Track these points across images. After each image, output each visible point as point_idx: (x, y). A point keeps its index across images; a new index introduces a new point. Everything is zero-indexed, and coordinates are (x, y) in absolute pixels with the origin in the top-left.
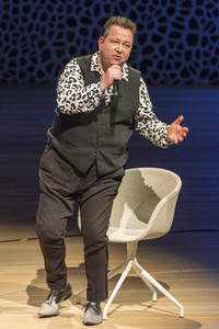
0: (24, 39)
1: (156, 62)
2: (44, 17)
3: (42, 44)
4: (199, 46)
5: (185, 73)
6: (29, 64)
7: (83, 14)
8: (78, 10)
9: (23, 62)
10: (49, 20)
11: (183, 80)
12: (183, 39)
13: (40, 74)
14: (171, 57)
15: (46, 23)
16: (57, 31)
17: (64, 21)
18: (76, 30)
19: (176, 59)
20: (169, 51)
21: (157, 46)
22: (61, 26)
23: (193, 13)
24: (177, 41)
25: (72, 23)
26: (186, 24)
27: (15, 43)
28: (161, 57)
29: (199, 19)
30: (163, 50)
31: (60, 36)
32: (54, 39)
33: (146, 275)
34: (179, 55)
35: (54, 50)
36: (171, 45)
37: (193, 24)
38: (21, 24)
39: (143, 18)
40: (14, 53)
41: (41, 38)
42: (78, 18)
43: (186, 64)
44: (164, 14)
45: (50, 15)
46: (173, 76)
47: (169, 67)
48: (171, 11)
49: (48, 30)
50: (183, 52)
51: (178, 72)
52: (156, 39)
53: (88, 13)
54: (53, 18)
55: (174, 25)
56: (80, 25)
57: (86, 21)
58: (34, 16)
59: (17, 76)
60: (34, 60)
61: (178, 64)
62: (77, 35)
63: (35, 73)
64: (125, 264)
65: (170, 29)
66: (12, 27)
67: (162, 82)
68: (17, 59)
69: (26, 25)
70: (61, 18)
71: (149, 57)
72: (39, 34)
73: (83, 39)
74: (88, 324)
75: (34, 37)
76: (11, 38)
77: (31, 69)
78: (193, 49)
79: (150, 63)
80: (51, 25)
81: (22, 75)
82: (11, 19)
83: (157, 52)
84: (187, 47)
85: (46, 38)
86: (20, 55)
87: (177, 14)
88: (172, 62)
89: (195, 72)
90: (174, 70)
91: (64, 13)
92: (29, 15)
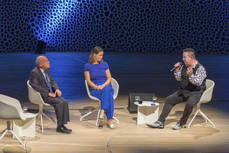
0: (168, 38)
1: (211, 46)
2: (175, 31)
3: (174, 39)
4: (225, 41)
5: (220, 50)
6: (170, 46)
7: (188, 30)
8: (186, 29)
9: (168, 45)
10: (177, 32)
11: (220, 52)
12: (220, 39)
13: (173, 49)
14: (216, 45)
15: (176, 33)
16: (179, 36)
17: (181, 32)
18: (185, 35)
19: (218, 45)
20: (216, 43)
21: (212, 41)
22: (180, 34)
23: (224, 31)
24: (218, 40)
25: (184, 33)
26: (221, 34)
27: (165, 39)
28: (213, 45)
29: (226, 33)
30: (213, 42)
31: (180, 37)
32: (178, 38)
33: (202, 113)
34: (219, 44)
35: (178, 42)
36: (216, 41)
37: (224, 34)
38: (167, 33)
39: (207, 32)
40: (165, 42)
41: (174, 38)
42: (186, 31)
43: (221, 47)
44: (214, 31)
45: (177, 30)
46: (217, 51)
47: (215, 48)
48: (216, 30)
49: (176, 35)
50: (220, 43)
51: (218, 50)
52: (212, 39)
53: (189, 30)
54: (178, 31)
55: (217, 34)
56: (187, 34)
57: (188, 32)
58: (172, 30)
59: (166, 50)
60: (172, 45)
61: (218, 47)
62: (186, 37)
63: (171, 49)
64: (197, 111)
65: (216, 36)
66: (165, 34)
67: (213, 53)
68: (166, 44)
69: (169, 33)
70: (180, 31)
71: (209, 45)
72: (173, 36)
73: (187, 38)
74: (174, 129)
75: (171, 37)
76: (164, 37)
77: (170, 48)
78: (223, 42)
79: (209, 47)
80: (177, 34)
81: (167, 49)
82: (164, 31)
83: (211, 43)
84: (221, 42)
85: (175, 38)
86: (167, 43)
87: (219, 31)
88: (217, 46)
89: (224, 50)
90: (217, 49)
91: (182, 30)
92: (170, 30)
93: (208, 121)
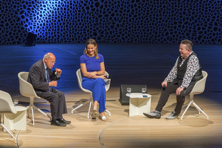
0: (160, 28)
1: (203, 36)
2: (166, 21)
3: (166, 30)
4: (218, 31)
5: (213, 40)
6: (161, 36)
7: (179, 20)
8: (178, 19)
9: (159, 36)
11: (212, 42)
12: (212, 29)
13: (165, 40)
14: (208, 35)
16: (171, 26)
18: (177, 26)
20: (208, 33)
21: (204, 31)
22: (172, 24)
23: (216, 21)
24: (210, 30)
25: (175, 23)
26: (213, 24)
27: (157, 29)
28: (205, 35)
29: (218, 22)
30: (206, 32)
31: (172, 27)
32: (170, 29)
34: (211, 34)
35: (169, 32)
36: (208, 31)
37: (216, 24)
38: (159, 23)
39: (199, 22)
40: (156, 33)
42: (177, 22)
43: (213, 37)
44: (206, 20)
45: (168, 21)
46: (209, 41)
47: (208, 38)
48: (208, 20)
50: (212, 33)
51: (211, 40)
52: (203, 29)
53: (181, 20)
54: (169, 22)
55: (209, 24)
56: (178, 24)
57: (180, 23)
58: (163, 21)
59: (157, 41)
60: (163, 35)
61: (211, 37)
62: (177, 27)
63: (163, 40)
64: (189, 102)
65: (208, 26)
66: (156, 25)
67: (205, 43)
68: (157, 35)
69: (160, 24)
70: (172, 21)
71: (201, 35)
72: (165, 27)
73: (179, 28)
75: (163, 28)
76: (156, 28)
77: (162, 38)
78: (216, 32)
79: (201, 37)
80: (168, 24)
81: (159, 40)
82: (155, 22)
83: (204, 33)
84: (213, 32)
85: (167, 28)
86: (158, 34)
87: (211, 20)
88: (209, 37)
89: (216, 40)
92: (161, 21)
93: (201, 112)
